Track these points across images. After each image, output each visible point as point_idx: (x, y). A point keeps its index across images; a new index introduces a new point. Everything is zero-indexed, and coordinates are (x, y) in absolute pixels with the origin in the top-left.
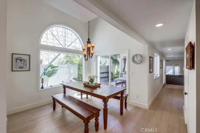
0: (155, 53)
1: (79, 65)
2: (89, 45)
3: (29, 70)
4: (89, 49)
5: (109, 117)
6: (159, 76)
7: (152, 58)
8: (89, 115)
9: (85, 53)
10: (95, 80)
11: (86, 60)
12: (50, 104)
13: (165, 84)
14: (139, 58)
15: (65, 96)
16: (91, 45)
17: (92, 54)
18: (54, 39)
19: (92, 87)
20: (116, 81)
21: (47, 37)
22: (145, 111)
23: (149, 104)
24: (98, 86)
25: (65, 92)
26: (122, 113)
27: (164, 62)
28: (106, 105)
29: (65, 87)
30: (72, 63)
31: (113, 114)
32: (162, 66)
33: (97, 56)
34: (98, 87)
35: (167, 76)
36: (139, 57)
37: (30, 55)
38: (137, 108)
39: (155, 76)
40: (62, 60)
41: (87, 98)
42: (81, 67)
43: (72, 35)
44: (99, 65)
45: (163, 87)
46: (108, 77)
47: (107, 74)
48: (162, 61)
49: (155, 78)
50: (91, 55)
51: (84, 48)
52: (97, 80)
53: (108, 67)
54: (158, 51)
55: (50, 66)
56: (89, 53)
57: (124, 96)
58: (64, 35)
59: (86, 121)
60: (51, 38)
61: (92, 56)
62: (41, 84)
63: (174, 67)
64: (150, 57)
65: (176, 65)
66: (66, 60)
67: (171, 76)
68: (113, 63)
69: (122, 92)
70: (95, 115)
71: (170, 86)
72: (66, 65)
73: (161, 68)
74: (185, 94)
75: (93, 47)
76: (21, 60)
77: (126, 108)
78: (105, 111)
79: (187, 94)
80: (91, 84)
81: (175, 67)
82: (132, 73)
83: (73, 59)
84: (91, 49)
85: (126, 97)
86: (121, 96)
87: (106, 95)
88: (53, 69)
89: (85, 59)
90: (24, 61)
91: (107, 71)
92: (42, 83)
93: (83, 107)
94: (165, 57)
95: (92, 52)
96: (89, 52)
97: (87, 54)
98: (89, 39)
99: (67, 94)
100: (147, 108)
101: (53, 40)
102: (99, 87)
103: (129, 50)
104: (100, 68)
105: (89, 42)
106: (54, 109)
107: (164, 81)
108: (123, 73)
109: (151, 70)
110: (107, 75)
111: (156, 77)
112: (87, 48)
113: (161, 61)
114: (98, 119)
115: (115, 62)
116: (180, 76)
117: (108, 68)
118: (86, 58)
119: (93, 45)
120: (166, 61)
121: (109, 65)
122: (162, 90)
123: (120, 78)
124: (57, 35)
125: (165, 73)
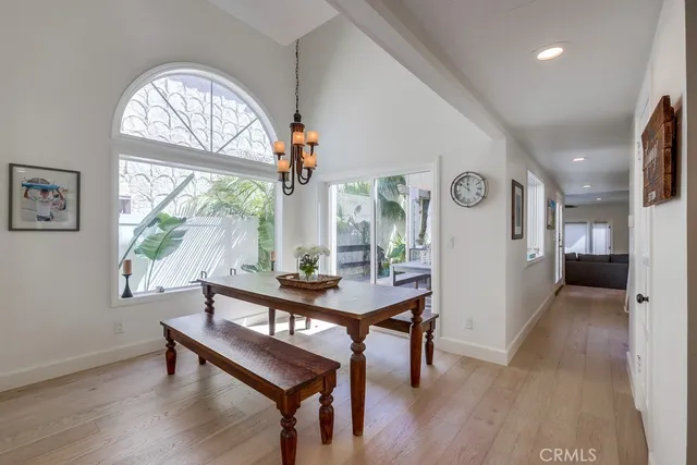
0: (530, 174)
1: (262, 220)
2: (299, 137)
3: (78, 229)
4: (297, 150)
5: (372, 394)
6: (541, 254)
7: (522, 187)
8: (298, 382)
9: (284, 163)
10: (319, 263)
11: (289, 191)
12: (157, 353)
13: (562, 286)
14: (474, 187)
15: (210, 323)
16: (306, 136)
17: (310, 171)
18: (173, 126)
19: (309, 287)
20: (395, 273)
21: (146, 118)
22: (497, 370)
23: (510, 347)
24: (331, 285)
25: (210, 310)
26: (415, 379)
27: (559, 208)
28: (358, 349)
29: (210, 290)
30: (239, 211)
31: (386, 382)
32: (554, 221)
33: (327, 185)
34: (330, 288)
35: (569, 259)
36: (476, 181)
37: (78, 173)
38: (468, 363)
39: (529, 254)
40: (203, 200)
41: (292, 333)
42: (269, 224)
43: (236, 112)
44: (334, 219)
45: (557, 293)
46: (365, 263)
47: (361, 253)
48: (554, 204)
49: (529, 260)
50: (305, 173)
51: (281, 147)
52: (326, 264)
53: (366, 225)
54: (541, 167)
55: (157, 220)
56: (297, 168)
57: (424, 317)
58: (208, 111)
59: (288, 403)
60: (160, 119)
61: (310, 175)
62: (122, 280)
63: (591, 228)
64: (514, 184)
65: (596, 223)
66: (214, 201)
67: (581, 258)
68: (383, 214)
69: (417, 305)
70: (319, 384)
71: (578, 292)
72: (216, 220)
73: (550, 227)
74: (639, 301)
75: (312, 144)
76: (45, 191)
77: (429, 362)
78: (358, 371)
79: (647, 299)
80: (307, 277)
81: (594, 230)
82: (453, 240)
83: (241, 197)
84: (306, 150)
85: (431, 323)
86: (412, 320)
87: (359, 309)
88: (169, 228)
89: (284, 187)
90: (56, 193)
91: (360, 243)
92: (127, 276)
93: (274, 357)
94: (562, 194)
95: (308, 160)
96: (299, 160)
97: (290, 170)
98: (297, 117)
99: (217, 318)
100: (505, 362)
101: (169, 127)
102: (336, 287)
103: (440, 157)
104: (339, 230)
105: (297, 126)
106: (171, 369)
107: (559, 275)
108: (417, 247)
109: (518, 231)
110: (365, 257)
111: (532, 256)
112: (293, 148)
113: (550, 204)
114: (332, 398)
115: (391, 210)
116: (611, 259)
117: (364, 233)
118: (289, 184)
119: (312, 136)
120: (567, 207)
121: (370, 220)
122: (552, 302)
123: (408, 264)
124: (183, 110)
125: (563, 246)
